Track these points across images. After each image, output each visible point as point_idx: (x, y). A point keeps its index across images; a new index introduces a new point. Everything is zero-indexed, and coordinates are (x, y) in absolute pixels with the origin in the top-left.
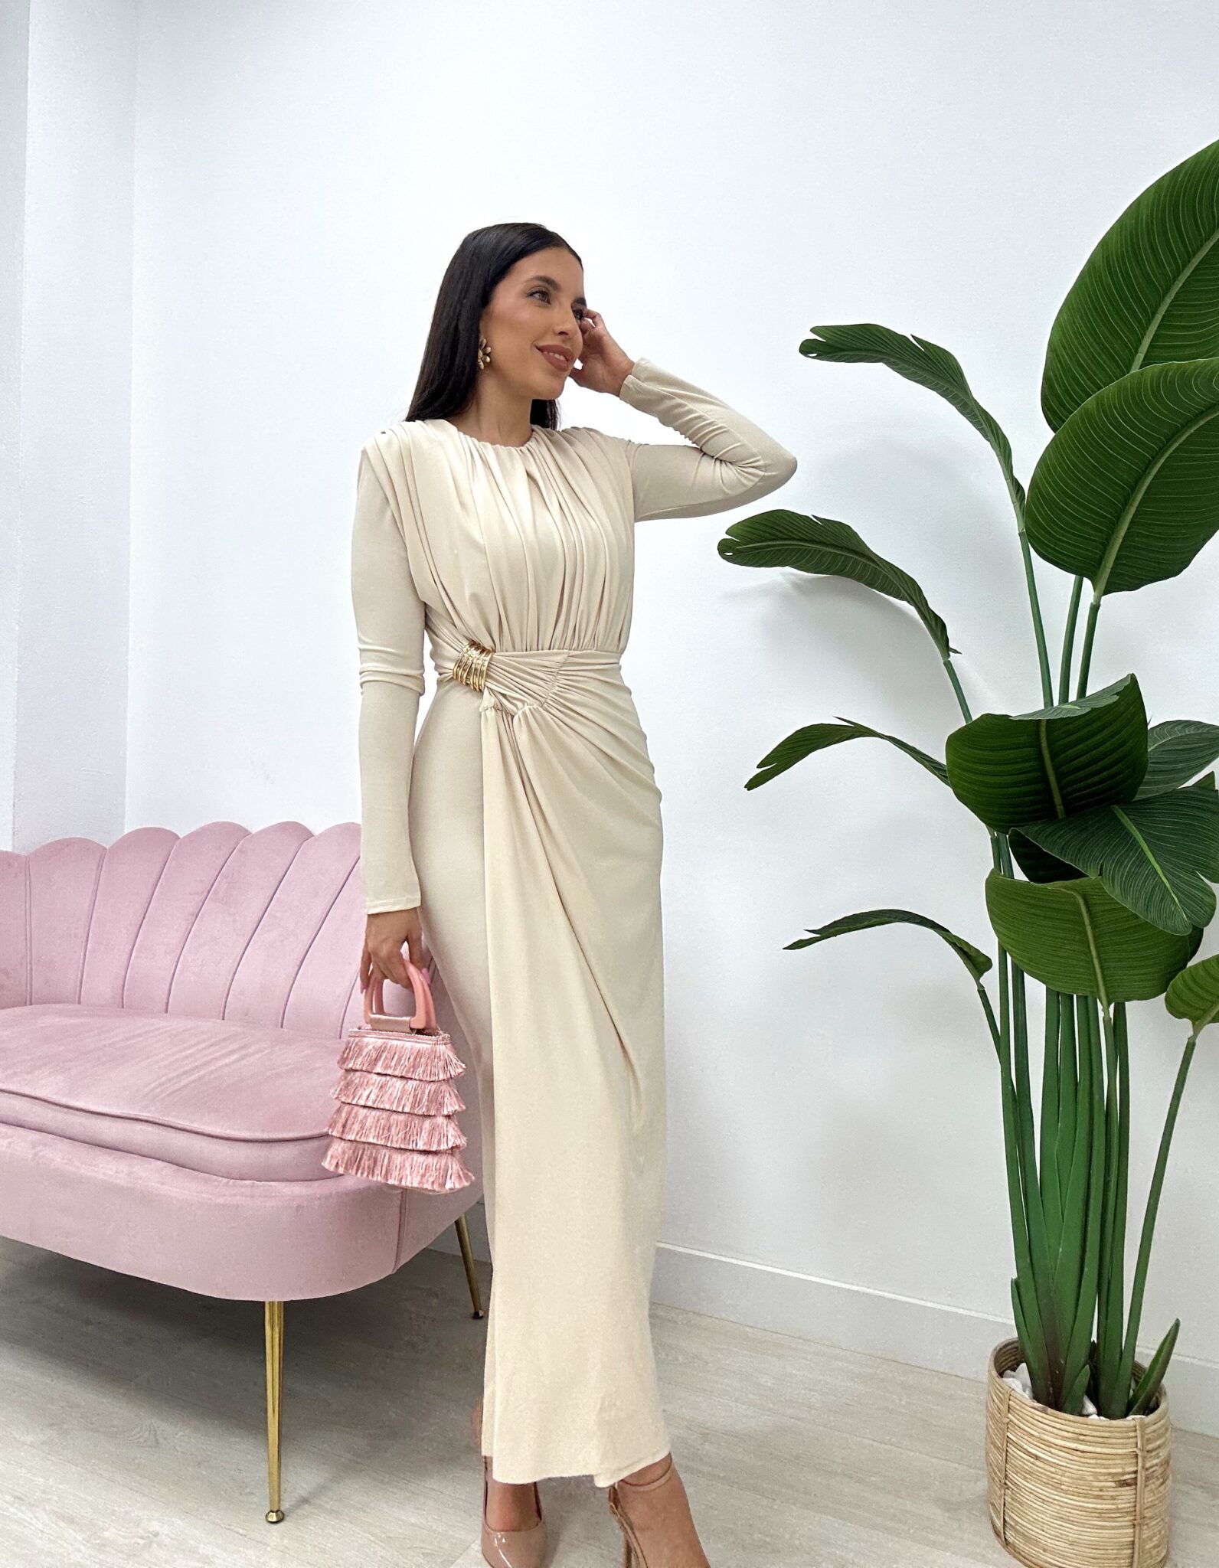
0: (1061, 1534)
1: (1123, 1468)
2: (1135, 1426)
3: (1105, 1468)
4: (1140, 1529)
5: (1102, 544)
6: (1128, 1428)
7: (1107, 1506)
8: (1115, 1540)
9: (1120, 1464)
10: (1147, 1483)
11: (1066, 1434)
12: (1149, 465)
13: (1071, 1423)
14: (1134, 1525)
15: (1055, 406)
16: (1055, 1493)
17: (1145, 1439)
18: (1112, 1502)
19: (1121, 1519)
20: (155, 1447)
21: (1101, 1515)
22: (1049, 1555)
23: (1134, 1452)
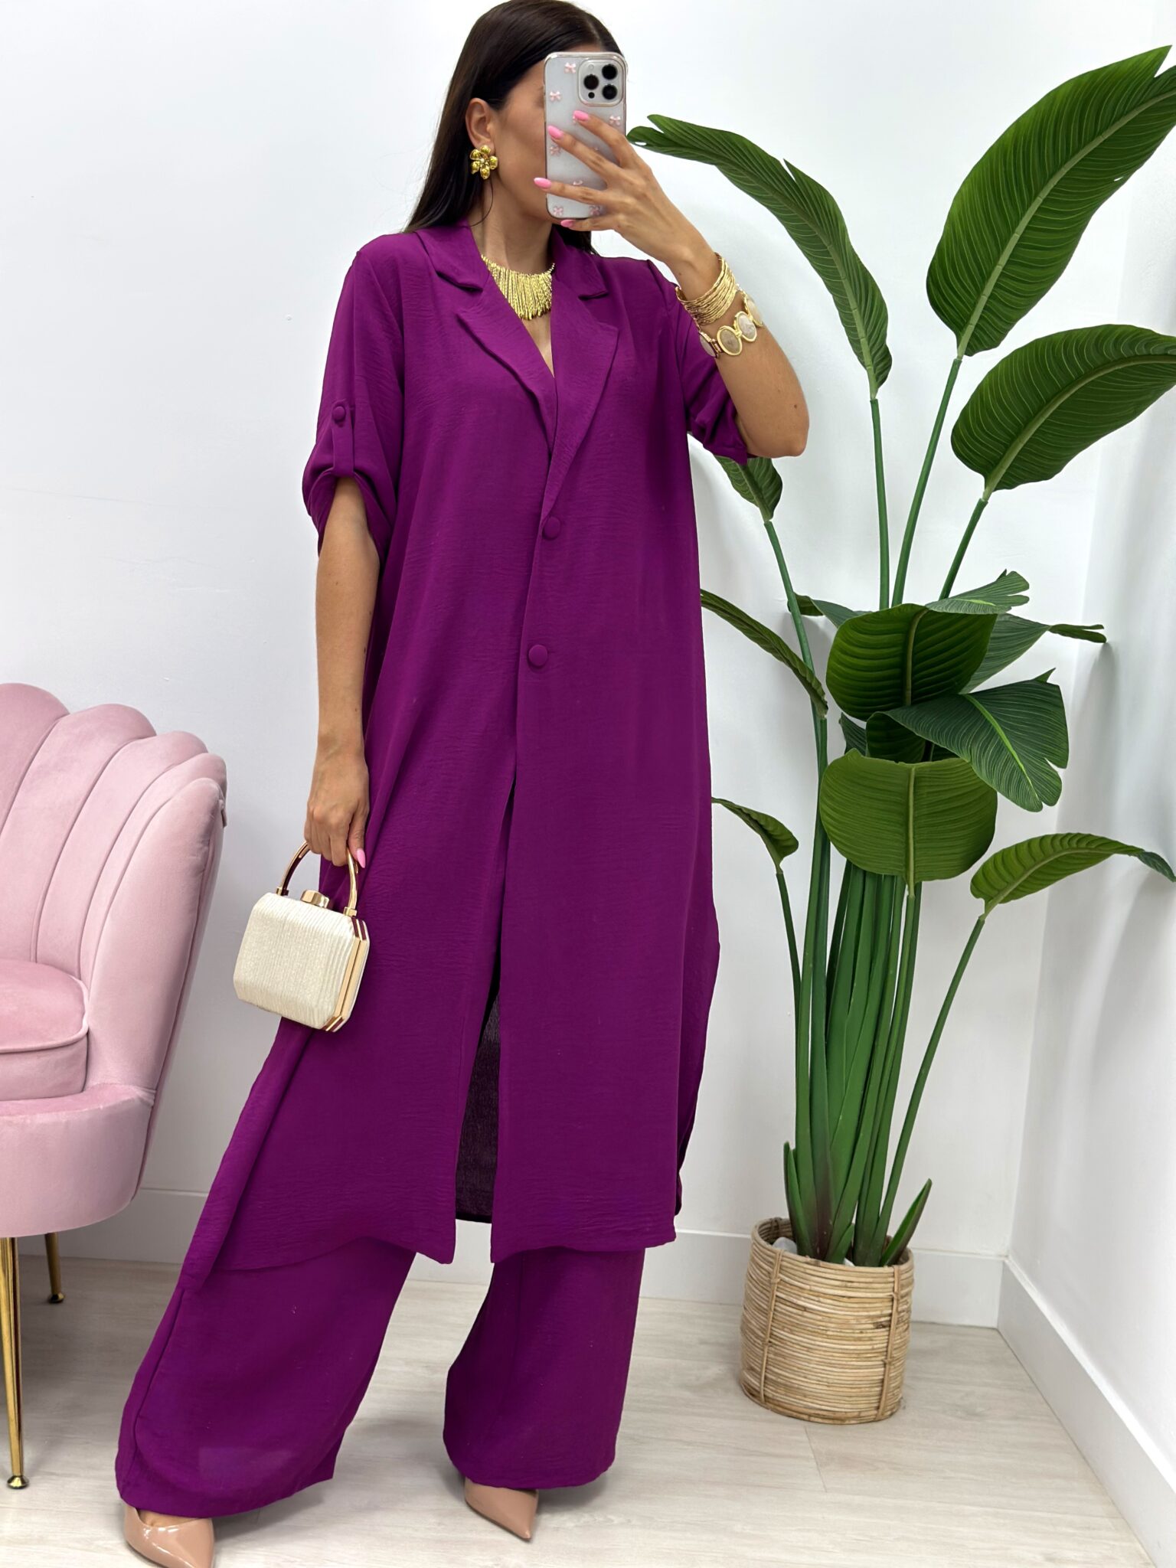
0: (822, 1378)
1: (882, 1311)
3: (867, 1311)
4: (890, 1369)
6: (889, 1273)
7: (864, 1347)
9: (878, 1307)
10: (897, 1327)
11: (835, 1283)
14: (885, 1364)
16: (820, 1339)
17: (900, 1286)
18: (869, 1343)
21: (858, 1355)
22: (809, 1400)
23: (891, 1295)
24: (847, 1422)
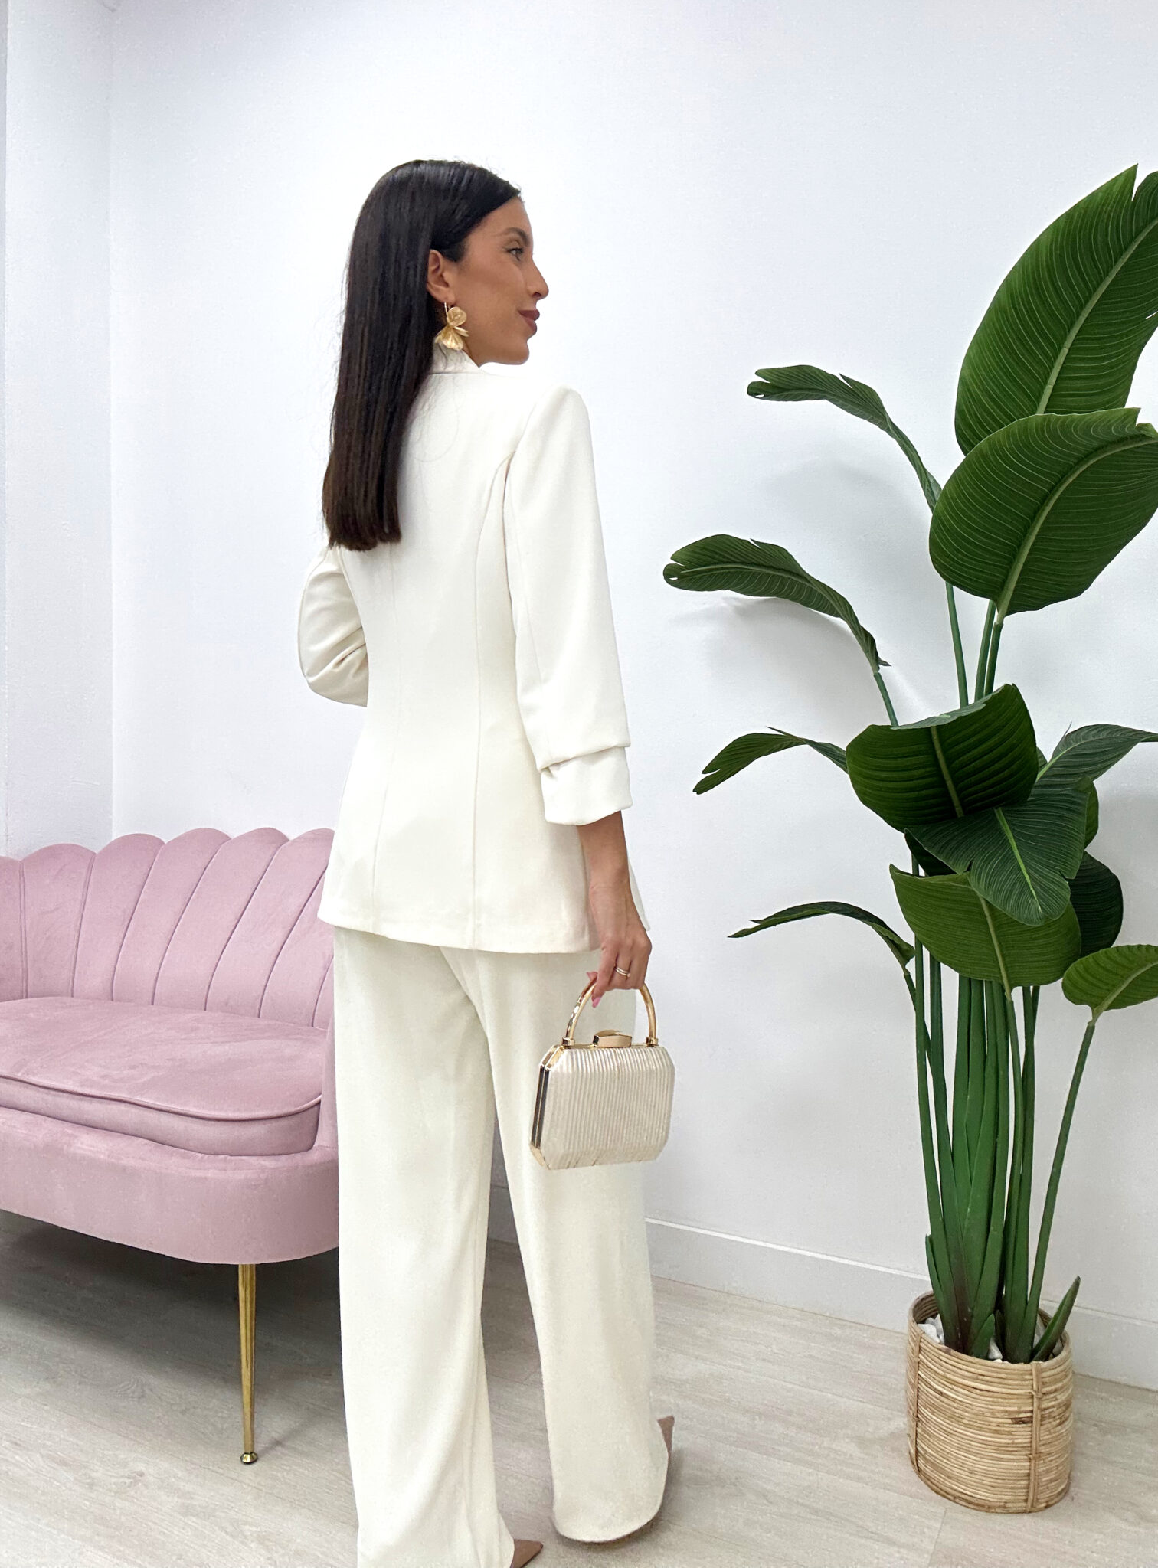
0: (963, 1463)
2: (1032, 1370)
3: (1001, 1406)
4: (1036, 1464)
5: (1004, 568)
6: (1027, 1371)
7: (1005, 1441)
8: (1011, 1471)
9: (1015, 1403)
10: (1043, 1422)
11: (966, 1374)
12: (1045, 499)
13: (971, 1364)
14: (1030, 1459)
15: (966, 435)
16: (957, 1426)
17: (1040, 1384)
18: (1009, 1436)
19: (1016, 1453)
20: (143, 1396)
21: (999, 1447)
22: (953, 1482)
23: (1030, 1393)
24: (993, 1510)
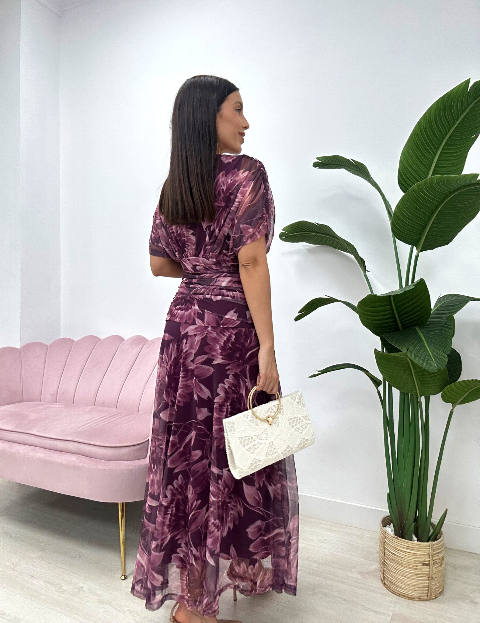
1: (425, 559)
3: (419, 559)
4: (431, 581)
5: (420, 234)
6: (427, 545)
8: (422, 584)
10: (434, 565)
11: (404, 546)
12: (437, 207)
13: (406, 543)
14: (429, 580)
15: (403, 182)
16: (401, 567)
17: (433, 550)
19: (424, 577)
20: (79, 558)
21: (417, 575)
22: (399, 589)
23: (429, 554)
24: (415, 600)
